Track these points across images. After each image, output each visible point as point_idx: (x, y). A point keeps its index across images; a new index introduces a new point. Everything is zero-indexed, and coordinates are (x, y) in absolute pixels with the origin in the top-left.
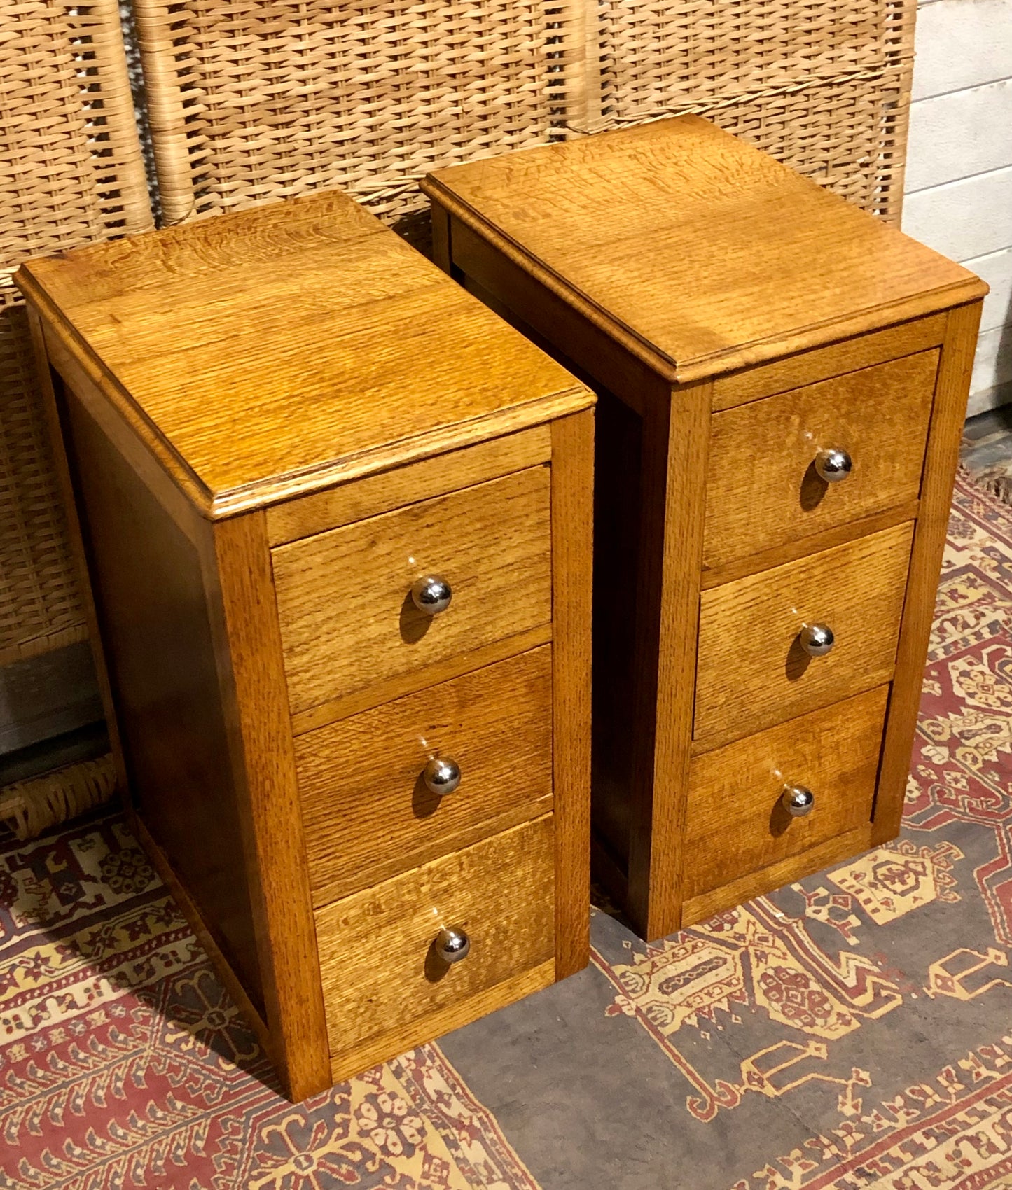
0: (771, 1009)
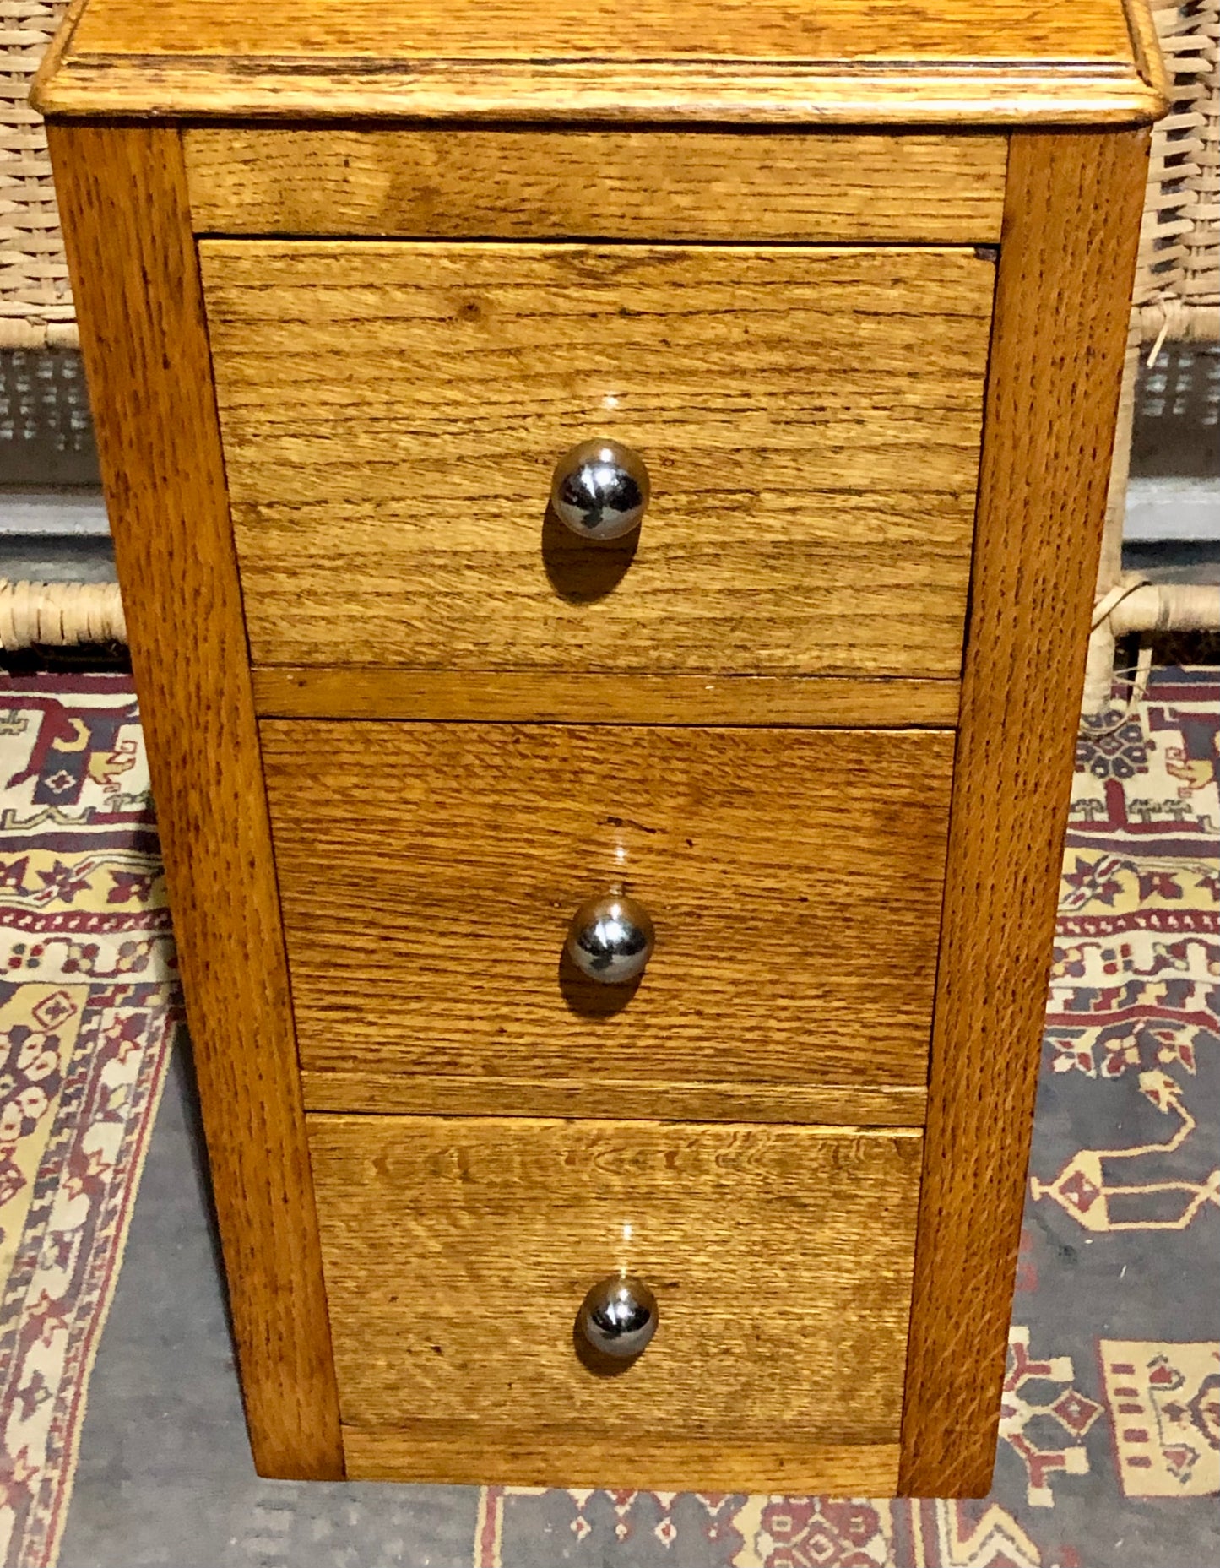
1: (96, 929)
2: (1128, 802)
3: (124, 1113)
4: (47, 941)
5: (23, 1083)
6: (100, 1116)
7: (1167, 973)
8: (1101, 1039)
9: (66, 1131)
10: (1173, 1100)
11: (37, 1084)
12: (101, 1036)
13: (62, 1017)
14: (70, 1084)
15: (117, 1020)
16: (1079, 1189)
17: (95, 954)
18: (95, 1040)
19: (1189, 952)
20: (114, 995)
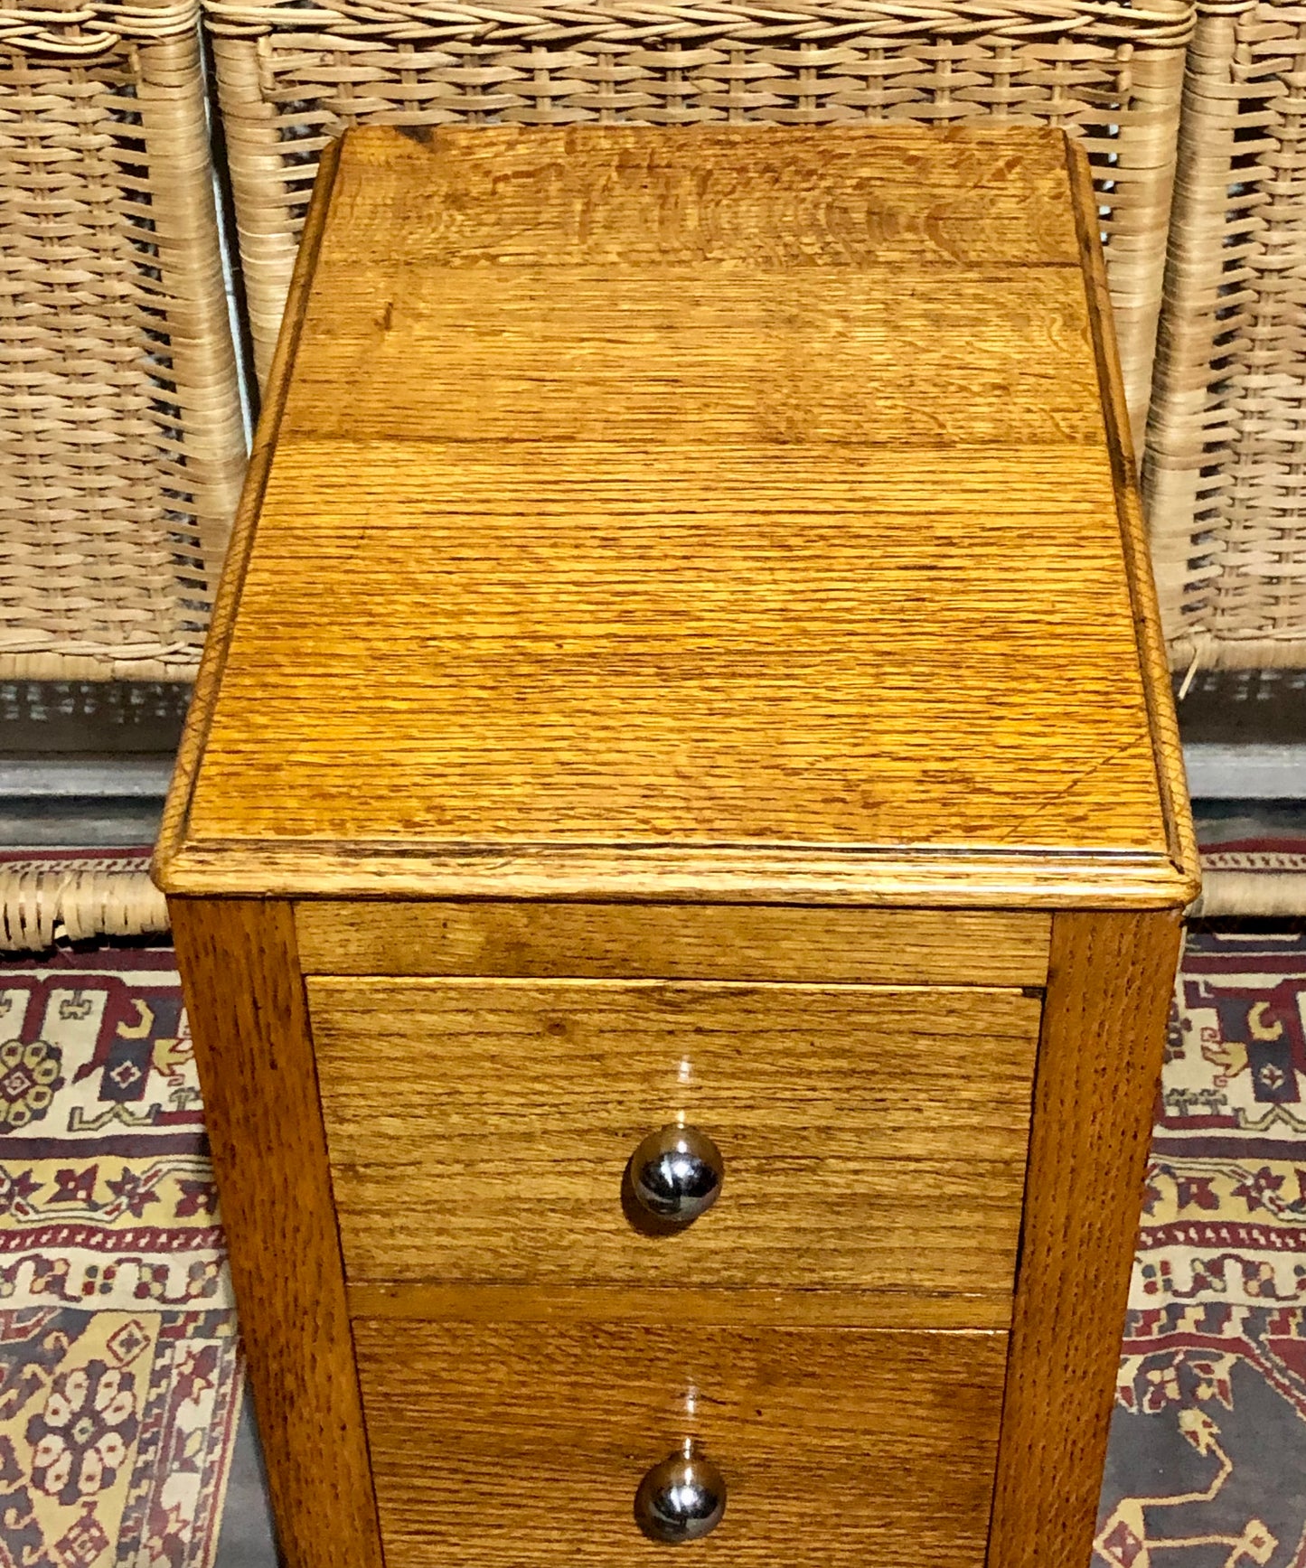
1: (165, 1248)
2: (1166, 1091)
3: (199, 1461)
4: (120, 1262)
5: (101, 1429)
6: (176, 1465)
7: (1206, 1296)
8: (1144, 1369)
9: (145, 1483)
10: (1212, 1441)
11: (116, 1429)
12: (175, 1372)
13: (136, 1350)
14: (146, 1428)
15: (190, 1354)
16: (1122, 1543)
17: (166, 1277)
18: (168, 1376)
19: (1227, 1271)
20: (185, 1325)
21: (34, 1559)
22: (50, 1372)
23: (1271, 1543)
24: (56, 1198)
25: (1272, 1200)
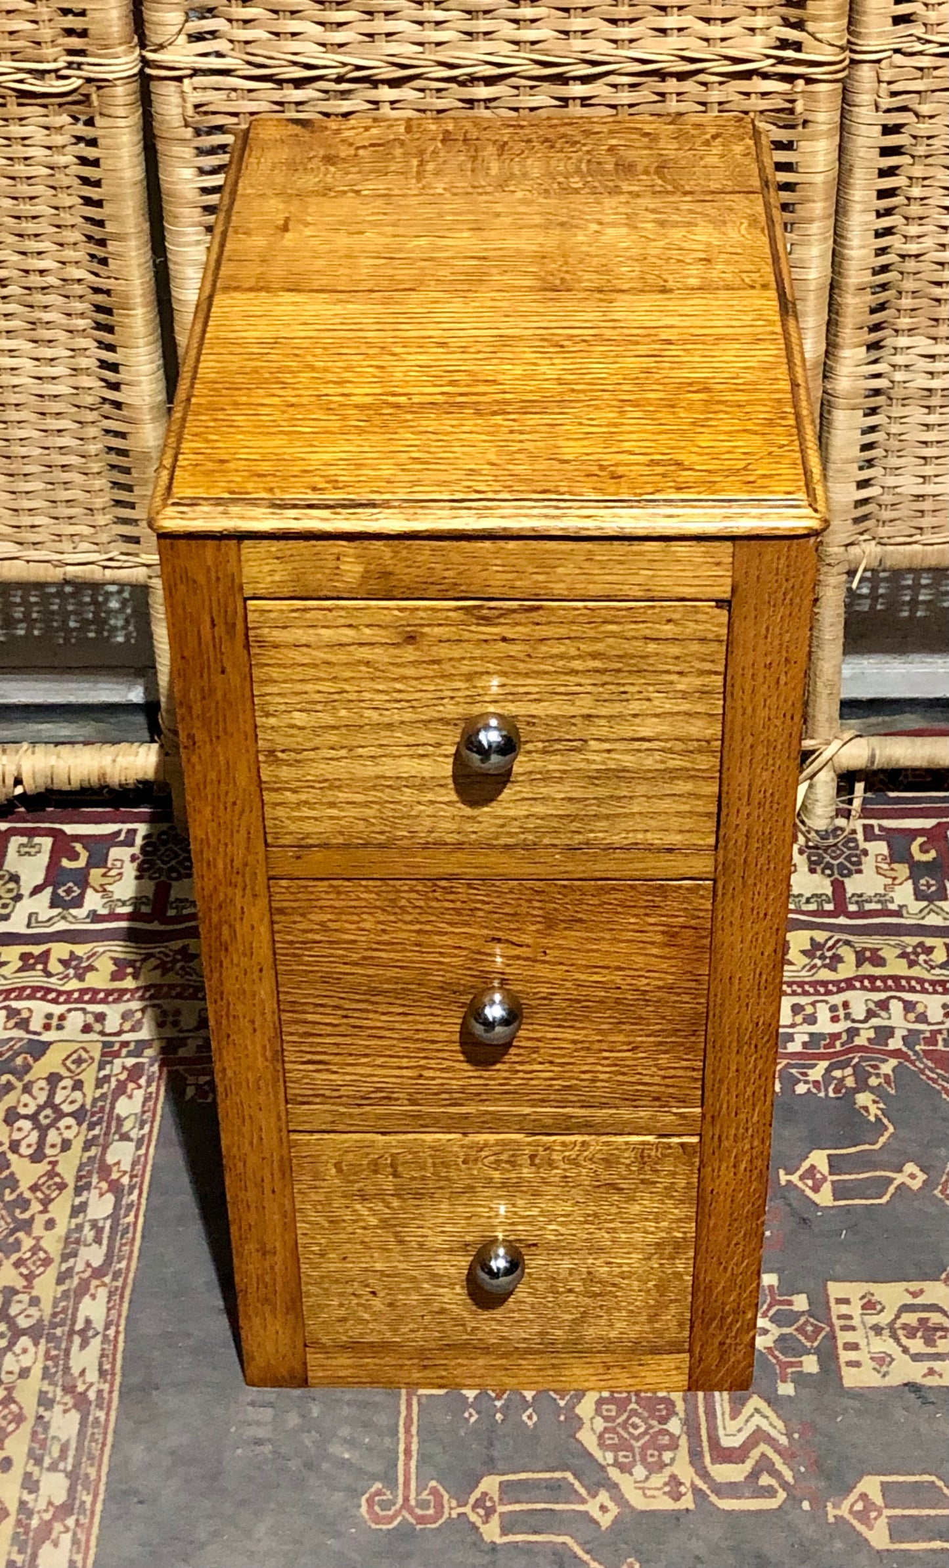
0: (587, 1425)
1: (104, 1001)
2: (849, 895)
3: (134, 1134)
4: (69, 1010)
5: (61, 1115)
7: (875, 1021)
8: (828, 1070)
9: (94, 1148)
10: (879, 1113)
11: (71, 1114)
12: (113, 1080)
13: (84, 1066)
14: (94, 1114)
15: (124, 1068)
16: (813, 1178)
17: (104, 1019)
18: (109, 1082)
19: (891, 1006)
20: (120, 1049)
21: (14, 1196)
22: (20, 1079)
23: (922, 1177)
24: (20, 970)
25: (926, 962)
